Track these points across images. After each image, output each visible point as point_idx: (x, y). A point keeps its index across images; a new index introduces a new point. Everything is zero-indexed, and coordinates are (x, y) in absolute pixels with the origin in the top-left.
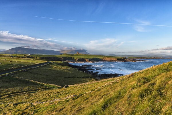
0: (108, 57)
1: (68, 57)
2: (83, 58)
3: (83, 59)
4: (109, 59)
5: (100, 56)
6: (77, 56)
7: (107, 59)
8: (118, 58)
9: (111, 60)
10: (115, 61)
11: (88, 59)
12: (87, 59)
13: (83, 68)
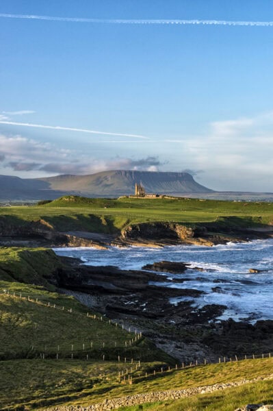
1: (80, 217)
2: (161, 219)
3: (159, 225)
6: (132, 206)
11: (187, 224)
12: (184, 229)
13: (140, 285)
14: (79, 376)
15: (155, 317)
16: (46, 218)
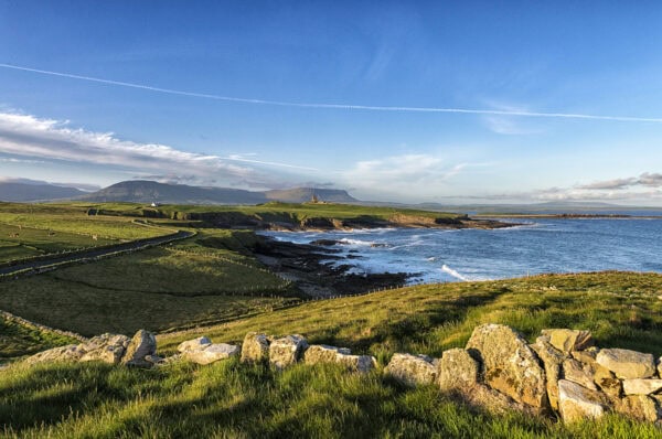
0: (407, 211)
1: (278, 213)
2: (324, 216)
3: (323, 219)
4: (410, 219)
5: (384, 209)
6: (310, 208)
7: (403, 219)
8: (438, 216)
9: (414, 224)
10: (427, 226)
11: (339, 219)
12: (337, 221)
13: (306, 253)
14: (242, 306)
15: (308, 271)
16: (258, 214)
